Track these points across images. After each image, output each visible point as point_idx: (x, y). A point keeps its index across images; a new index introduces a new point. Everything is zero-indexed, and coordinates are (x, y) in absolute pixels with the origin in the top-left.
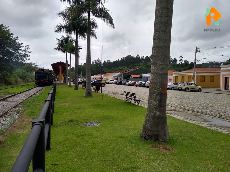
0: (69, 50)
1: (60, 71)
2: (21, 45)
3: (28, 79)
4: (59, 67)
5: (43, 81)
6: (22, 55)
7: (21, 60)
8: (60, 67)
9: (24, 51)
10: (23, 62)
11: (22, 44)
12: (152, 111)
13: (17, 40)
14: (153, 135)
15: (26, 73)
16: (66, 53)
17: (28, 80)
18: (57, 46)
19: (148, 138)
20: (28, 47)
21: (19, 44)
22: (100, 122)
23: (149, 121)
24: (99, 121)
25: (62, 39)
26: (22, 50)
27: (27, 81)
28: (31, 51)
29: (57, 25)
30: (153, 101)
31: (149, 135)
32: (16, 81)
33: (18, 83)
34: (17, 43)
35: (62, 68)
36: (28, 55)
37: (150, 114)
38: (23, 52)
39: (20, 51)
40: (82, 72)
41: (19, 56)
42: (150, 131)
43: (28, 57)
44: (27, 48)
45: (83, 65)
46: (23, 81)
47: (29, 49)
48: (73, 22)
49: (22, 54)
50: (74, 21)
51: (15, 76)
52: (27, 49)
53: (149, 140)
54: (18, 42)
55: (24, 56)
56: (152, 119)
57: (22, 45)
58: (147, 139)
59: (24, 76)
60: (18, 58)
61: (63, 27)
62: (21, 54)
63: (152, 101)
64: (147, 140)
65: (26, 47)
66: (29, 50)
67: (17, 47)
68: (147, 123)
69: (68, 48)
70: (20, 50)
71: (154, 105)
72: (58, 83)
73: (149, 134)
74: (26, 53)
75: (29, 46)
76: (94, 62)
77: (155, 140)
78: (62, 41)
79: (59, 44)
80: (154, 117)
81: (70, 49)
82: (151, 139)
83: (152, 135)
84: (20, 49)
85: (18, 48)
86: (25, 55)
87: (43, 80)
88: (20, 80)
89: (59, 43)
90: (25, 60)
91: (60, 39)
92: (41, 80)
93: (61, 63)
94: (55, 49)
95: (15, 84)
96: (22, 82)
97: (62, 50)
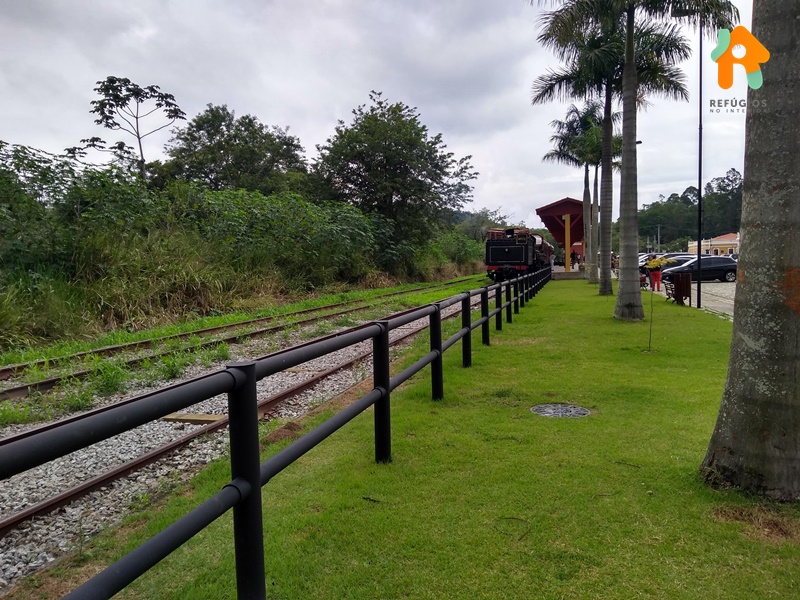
0: (590, 156)
1: (564, 229)
2: (449, 160)
3: (474, 261)
4: (560, 217)
5: (509, 266)
6: (451, 190)
7: (449, 206)
8: (567, 218)
9: (457, 175)
10: (455, 209)
11: (450, 155)
12: (741, 375)
13: (437, 146)
14: (741, 469)
15: (469, 243)
16: (583, 167)
17: (474, 265)
18: (554, 146)
19: (721, 477)
20: (468, 160)
21: (443, 157)
22: (594, 407)
23: (728, 414)
24: (594, 403)
25: (571, 118)
26: (452, 174)
27: (470, 268)
28: (477, 174)
29: (542, 79)
30: (745, 338)
31: (725, 469)
32: (439, 270)
33: (443, 276)
34: (438, 154)
35: (572, 221)
36: (467, 188)
37: (734, 387)
38: (455, 181)
39: (445, 179)
40: (662, 228)
41: (443, 193)
42: (731, 453)
43: (469, 194)
44: (463, 165)
45: (665, 200)
46: (459, 270)
47: (471, 167)
48: (592, 54)
49: (453, 186)
50: (596, 51)
51: (436, 255)
52: (466, 168)
53: (725, 486)
54: (440, 150)
55: (459, 191)
56: (740, 407)
57: (453, 158)
58: (714, 483)
59: (463, 253)
60: (441, 199)
61: (560, 80)
62: (449, 186)
63: (741, 334)
64: (715, 485)
65: (461, 162)
66: (469, 171)
67: (438, 168)
68: (722, 421)
69: (589, 149)
70: (447, 174)
71: (749, 354)
72: (559, 274)
73: (724, 462)
74: (463, 183)
75: (470, 157)
76: (714, 185)
77: (748, 488)
78: (570, 125)
79: (562, 138)
80: (748, 399)
81: (592, 152)
82: (733, 484)
83: (736, 470)
84: (447, 170)
85: (441, 169)
86: (461, 188)
87: (511, 264)
88: (449, 266)
89: (559, 135)
90: (461, 203)
91: (564, 121)
92: (502, 264)
93: (568, 204)
94: (548, 156)
95: (435, 279)
96: (456, 272)
97: (572, 159)
